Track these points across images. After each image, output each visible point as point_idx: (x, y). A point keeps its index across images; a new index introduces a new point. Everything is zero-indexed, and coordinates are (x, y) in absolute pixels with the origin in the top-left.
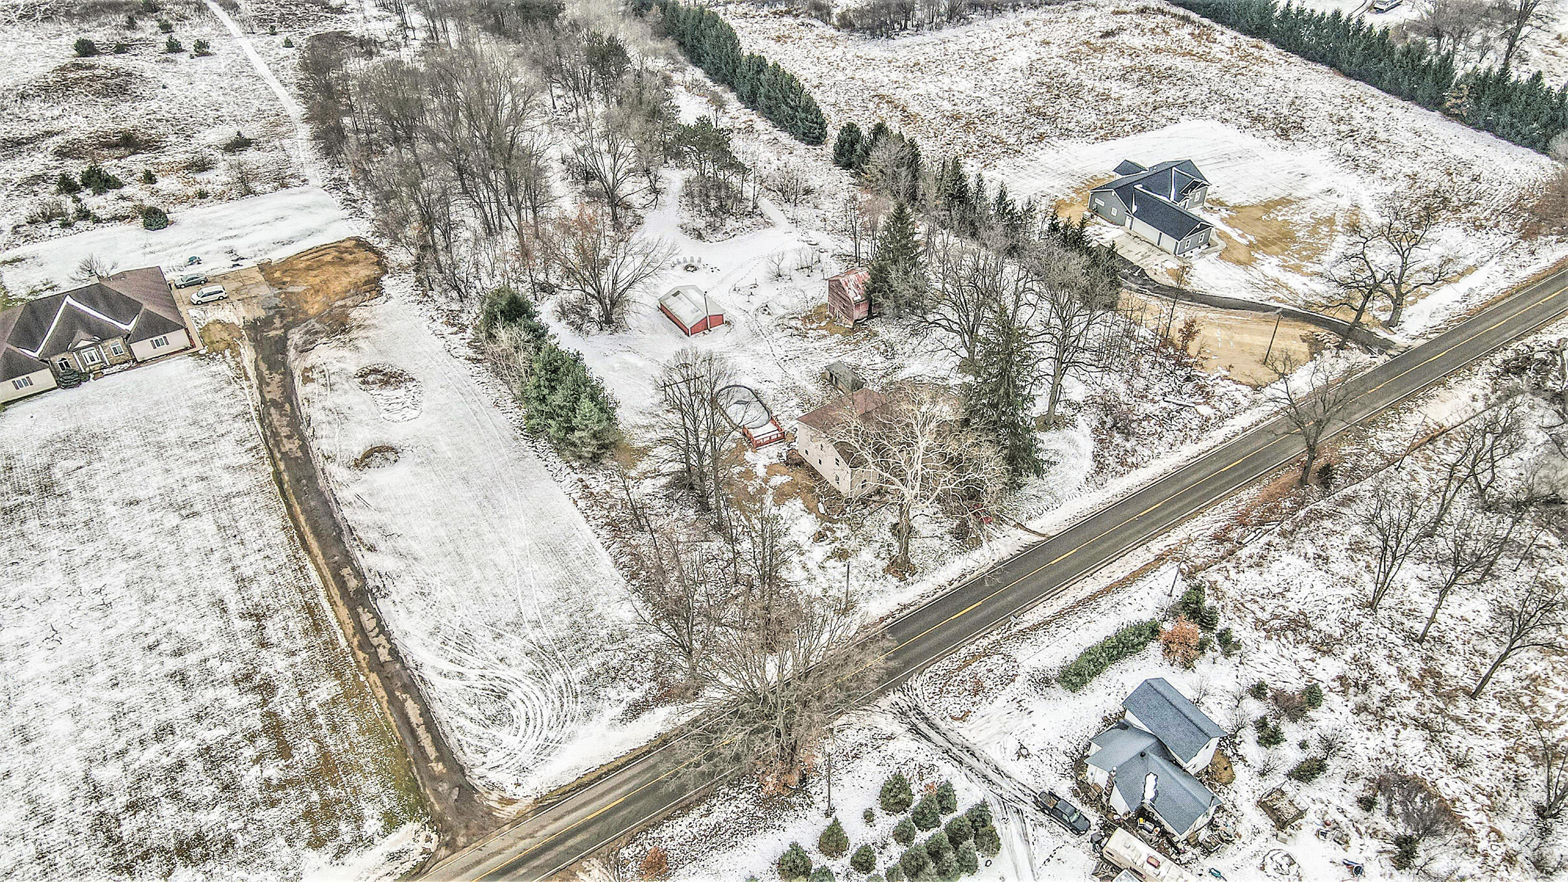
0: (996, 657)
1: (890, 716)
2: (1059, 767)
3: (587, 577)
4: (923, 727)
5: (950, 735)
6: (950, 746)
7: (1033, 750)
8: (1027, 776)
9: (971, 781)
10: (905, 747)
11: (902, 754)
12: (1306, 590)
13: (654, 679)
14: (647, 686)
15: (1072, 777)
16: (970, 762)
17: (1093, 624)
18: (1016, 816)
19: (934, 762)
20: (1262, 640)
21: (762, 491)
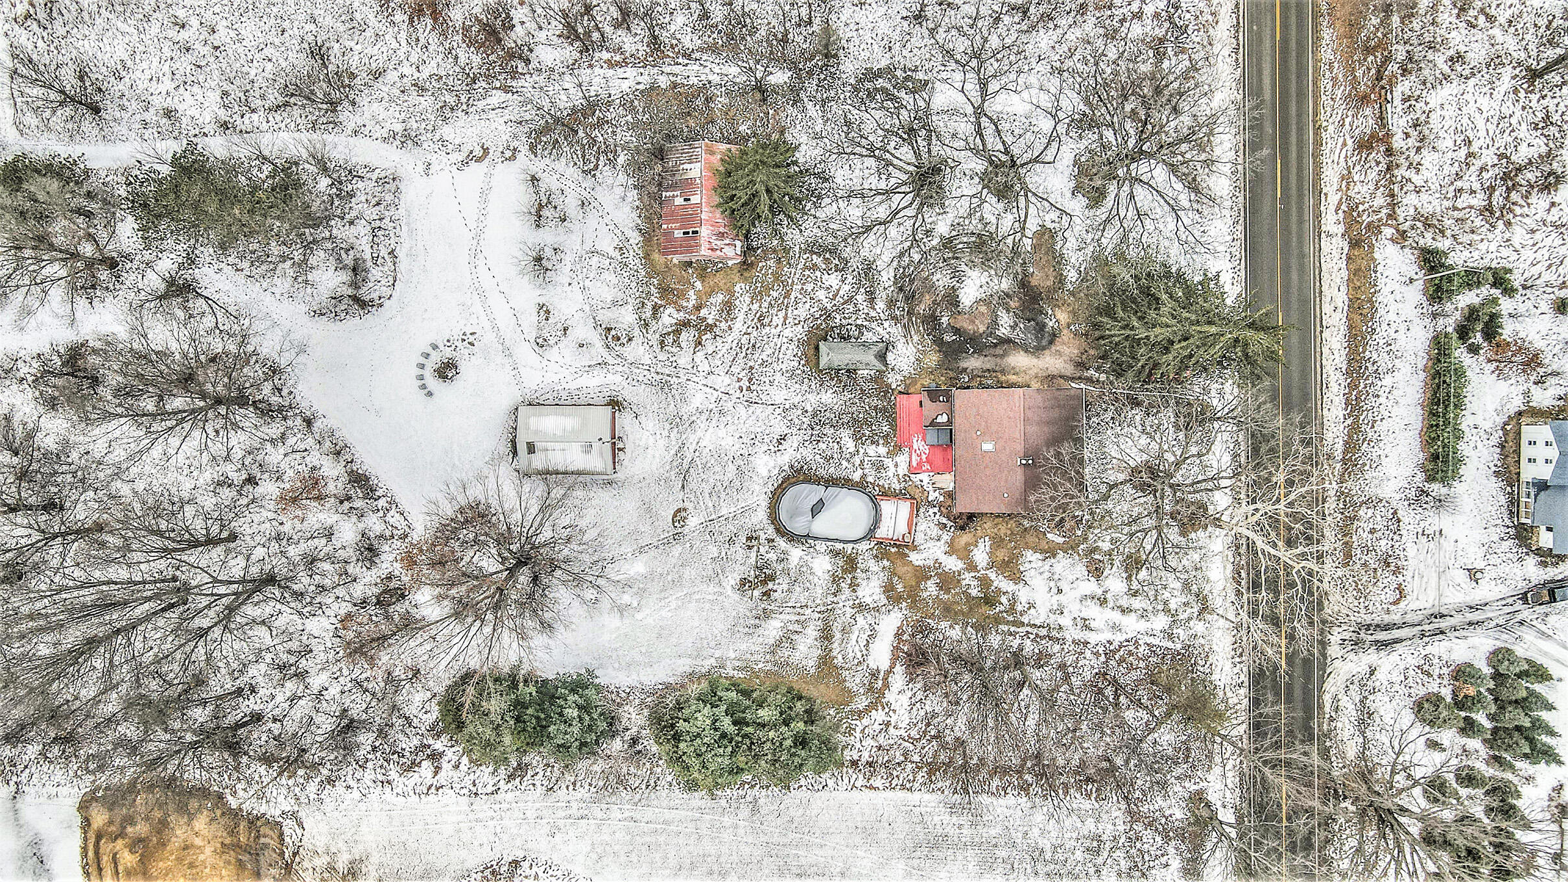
0: (1361, 513)
1: (1352, 656)
2: (1511, 556)
3: (993, 832)
4: (1382, 636)
5: (1409, 618)
6: (1420, 628)
7: (1480, 564)
8: (1497, 589)
9: (1466, 638)
10: (1389, 665)
11: (1395, 673)
12: (1480, 123)
13: (1167, 839)
14: (1171, 850)
15: (1527, 554)
16: (1447, 624)
17: (1395, 392)
18: (1523, 628)
19: (1424, 653)
20: (1507, 235)
21: (985, 582)
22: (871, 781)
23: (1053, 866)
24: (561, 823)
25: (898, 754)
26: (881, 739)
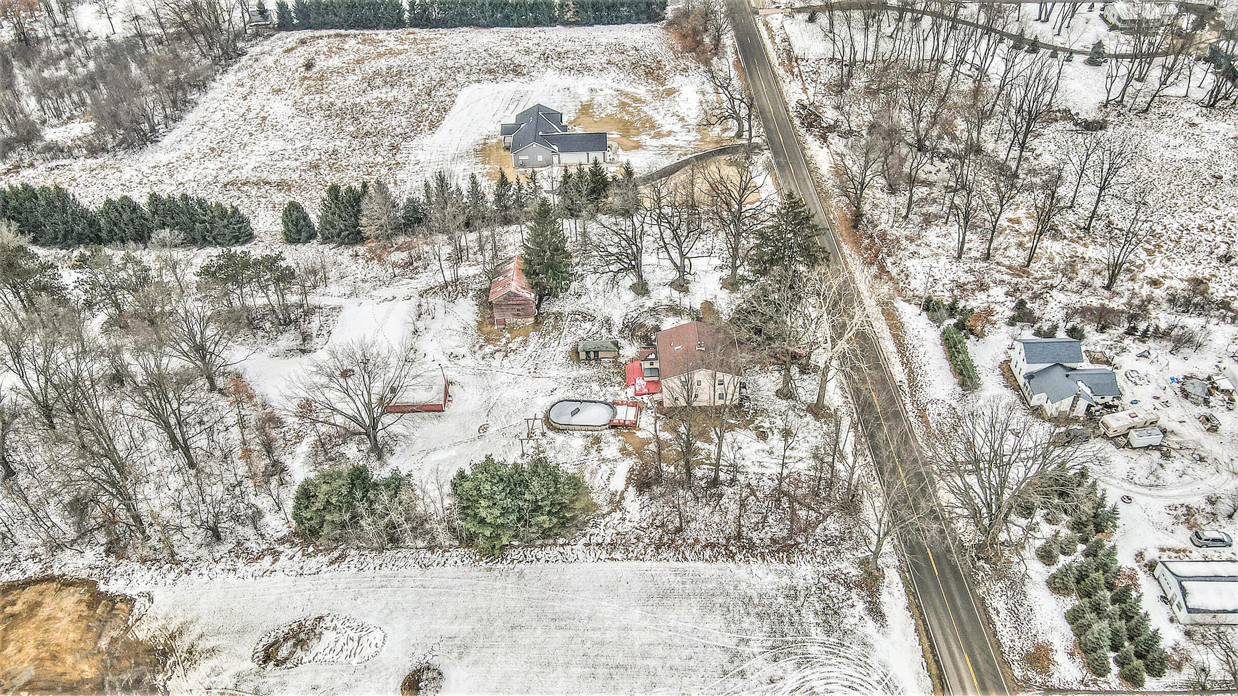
3: (710, 586)
13: (849, 588)
14: (854, 596)
22: (612, 555)
23: (761, 608)
24: (364, 591)
25: (632, 537)
26: (619, 529)
